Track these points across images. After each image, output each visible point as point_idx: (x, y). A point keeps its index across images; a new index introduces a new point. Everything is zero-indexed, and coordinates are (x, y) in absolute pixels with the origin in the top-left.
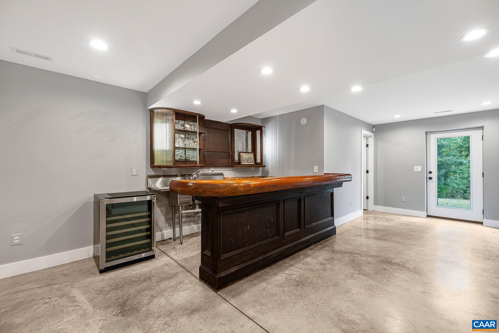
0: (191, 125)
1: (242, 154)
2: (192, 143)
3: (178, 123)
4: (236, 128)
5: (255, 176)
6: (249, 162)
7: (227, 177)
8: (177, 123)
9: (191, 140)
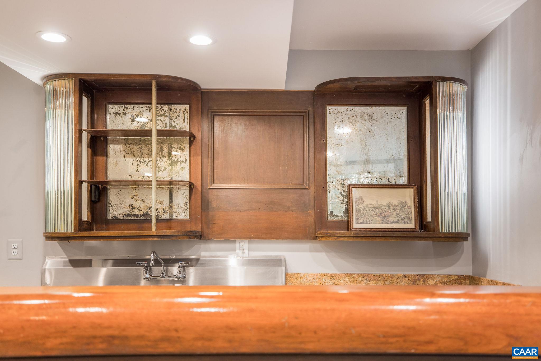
0: (163, 112)
1: (356, 193)
2: (167, 166)
3: (125, 114)
4: (331, 104)
5: (433, 273)
6: (392, 219)
7: (302, 271)
8: (119, 114)
9: (163, 157)
